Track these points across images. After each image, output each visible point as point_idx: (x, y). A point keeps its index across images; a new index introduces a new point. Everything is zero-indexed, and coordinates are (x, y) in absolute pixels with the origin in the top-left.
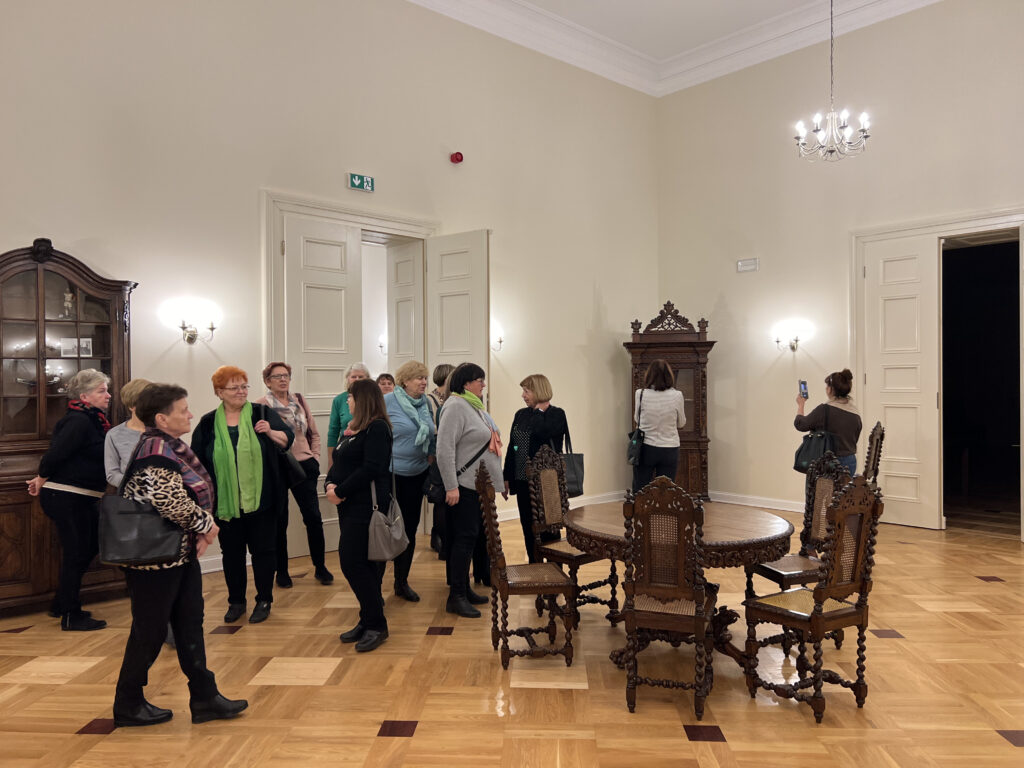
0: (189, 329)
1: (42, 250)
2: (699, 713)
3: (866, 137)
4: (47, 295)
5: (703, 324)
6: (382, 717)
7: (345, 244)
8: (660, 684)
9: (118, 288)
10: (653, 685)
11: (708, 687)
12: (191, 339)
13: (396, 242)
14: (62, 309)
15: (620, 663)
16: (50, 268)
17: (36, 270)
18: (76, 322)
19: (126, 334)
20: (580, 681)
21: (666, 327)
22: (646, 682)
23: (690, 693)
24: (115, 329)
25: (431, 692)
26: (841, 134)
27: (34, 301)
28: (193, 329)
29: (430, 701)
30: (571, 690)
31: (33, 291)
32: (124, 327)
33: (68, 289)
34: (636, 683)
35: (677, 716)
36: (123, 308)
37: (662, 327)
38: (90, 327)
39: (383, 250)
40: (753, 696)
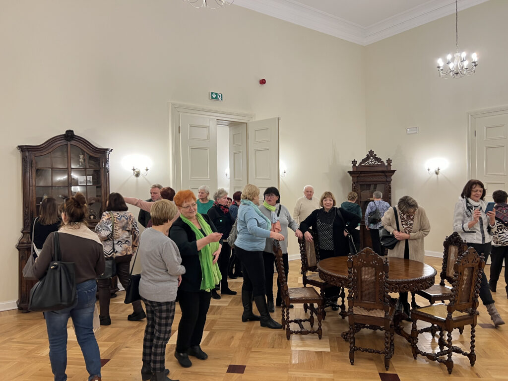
0: (136, 170)
1: (69, 135)
2: (387, 367)
3: (476, 65)
4: (72, 156)
5: (389, 161)
6: (229, 363)
7: (209, 127)
8: (367, 350)
9: (104, 152)
10: (363, 351)
11: (392, 353)
12: (137, 175)
13: (233, 125)
14: (78, 162)
15: (346, 338)
16: (73, 144)
17: (67, 144)
18: (85, 169)
19: (107, 173)
20: (325, 347)
21: (370, 163)
22: (360, 350)
23: (382, 356)
24: (102, 171)
25: (252, 350)
26: (462, 64)
27: (66, 159)
28: (138, 170)
29: (252, 355)
30: (321, 352)
31: (66, 154)
32: (107, 171)
33: (81, 153)
34: (354, 350)
35: (375, 367)
36: (106, 161)
37: (368, 163)
38: (91, 171)
39: (227, 128)
40: (415, 359)
